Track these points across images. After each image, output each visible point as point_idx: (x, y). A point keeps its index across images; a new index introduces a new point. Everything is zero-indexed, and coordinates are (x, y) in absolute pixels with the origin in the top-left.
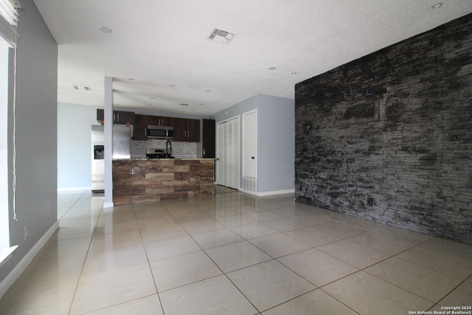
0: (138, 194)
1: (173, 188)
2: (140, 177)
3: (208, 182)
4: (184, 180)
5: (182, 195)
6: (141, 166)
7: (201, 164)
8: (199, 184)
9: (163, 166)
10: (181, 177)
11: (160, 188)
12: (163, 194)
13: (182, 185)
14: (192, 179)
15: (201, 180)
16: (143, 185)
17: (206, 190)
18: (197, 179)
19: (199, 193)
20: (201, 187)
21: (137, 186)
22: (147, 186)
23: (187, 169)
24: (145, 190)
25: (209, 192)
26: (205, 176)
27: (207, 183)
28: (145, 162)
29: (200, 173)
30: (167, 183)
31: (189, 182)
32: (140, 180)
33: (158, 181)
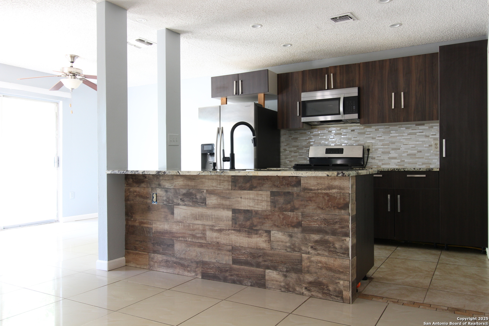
0: (161, 251)
1: (229, 251)
2: (165, 212)
3: (326, 254)
4: (256, 234)
5: (250, 278)
6: (166, 187)
7: (305, 189)
8: (298, 254)
9: (207, 190)
10: (248, 223)
11: (201, 246)
12: (207, 262)
13: (251, 248)
14: (278, 235)
15: (305, 241)
16: (171, 233)
17: (320, 279)
18: (291, 236)
19: (299, 282)
20: (305, 263)
21: (160, 232)
22: (177, 237)
23: (262, 201)
24: (173, 245)
25: (331, 288)
26: (318, 231)
27: (323, 255)
28: (173, 179)
29: (300, 219)
30: (215, 234)
31: (270, 241)
32: (166, 219)
33: (198, 226)
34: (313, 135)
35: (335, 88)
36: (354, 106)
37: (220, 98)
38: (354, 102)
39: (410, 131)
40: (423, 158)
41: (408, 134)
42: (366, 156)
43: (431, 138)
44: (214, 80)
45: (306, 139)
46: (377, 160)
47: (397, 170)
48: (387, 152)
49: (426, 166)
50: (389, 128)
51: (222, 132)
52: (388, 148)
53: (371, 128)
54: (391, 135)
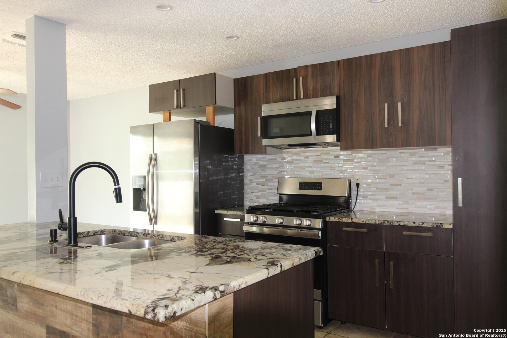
23: (82, 320)
34: (286, 162)
35: (306, 96)
36: (331, 123)
37: (162, 112)
38: (331, 118)
39: (416, 159)
40: (435, 199)
41: (414, 164)
42: (354, 193)
43: (447, 170)
44: (152, 88)
45: (277, 168)
46: (370, 199)
47: (388, 223)
48: (383, 188)
49: (440, 212)
50: (386, 154)
51: (156, 160)
52: (385, 183)
53: (362, 153)
54: (388, 164)
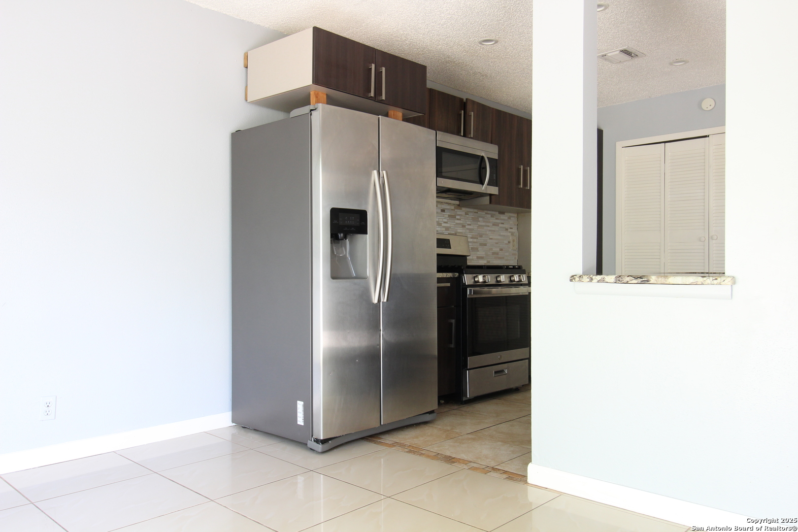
36: (494, 174)
38: (494, 168)
39: (494, 220)
40: (503, 258)
43: (510, 232)
50: (477, 213)
52: (477, 242)
53: (461, 209)
